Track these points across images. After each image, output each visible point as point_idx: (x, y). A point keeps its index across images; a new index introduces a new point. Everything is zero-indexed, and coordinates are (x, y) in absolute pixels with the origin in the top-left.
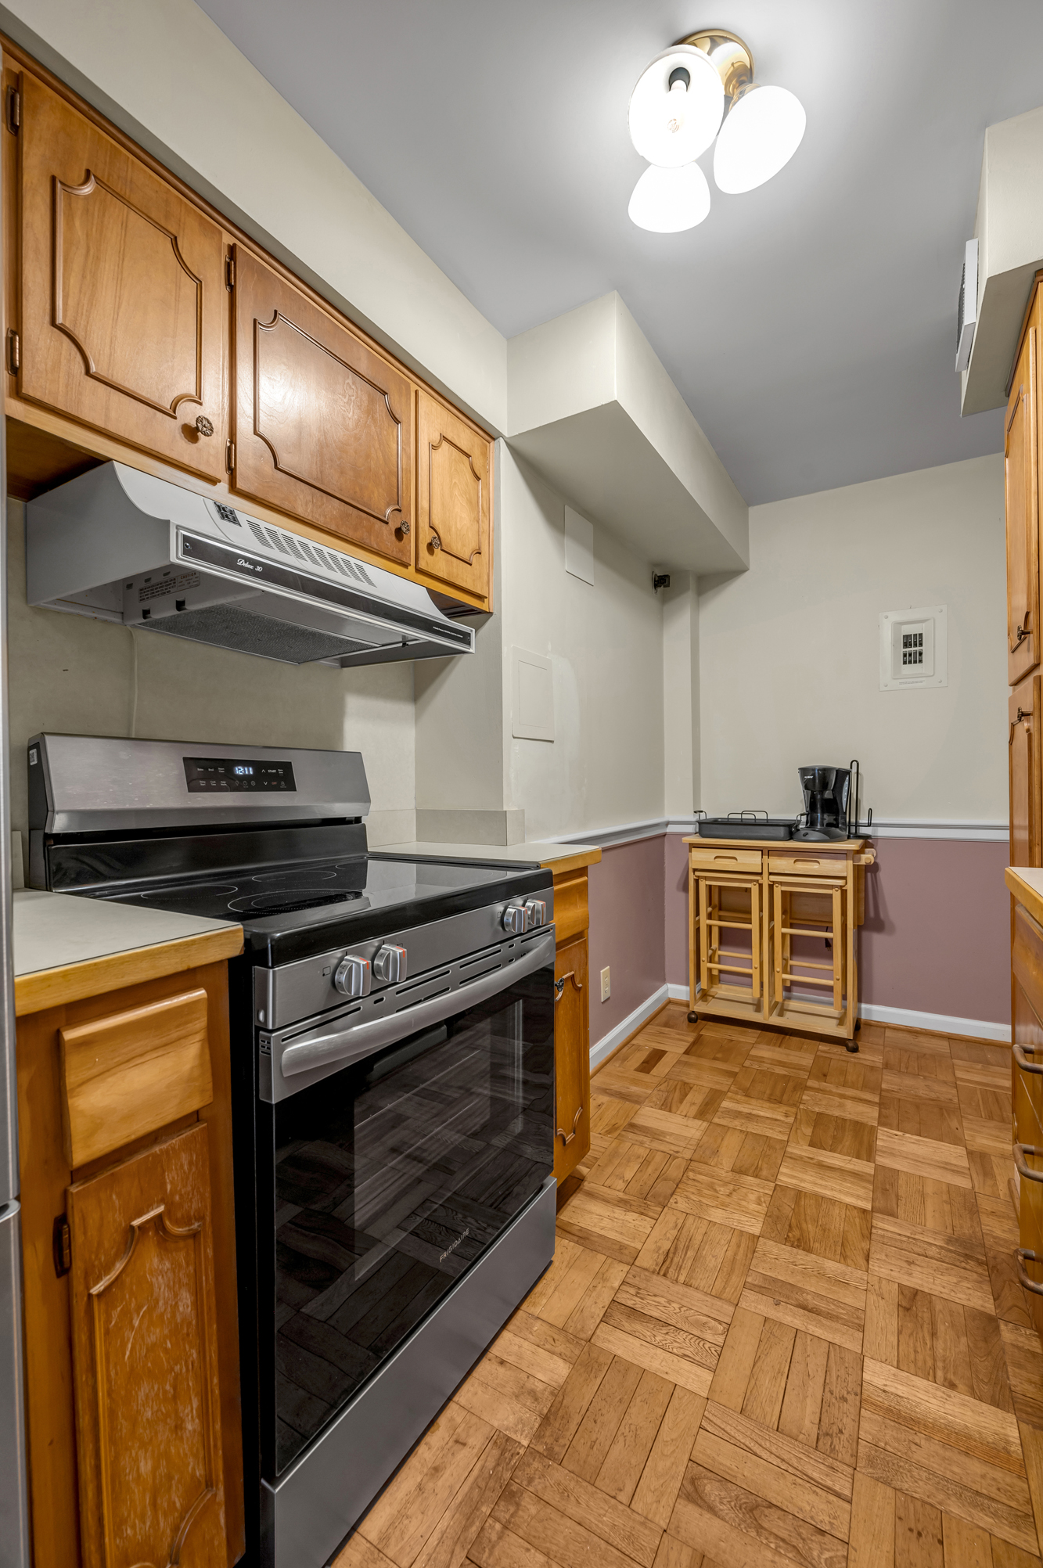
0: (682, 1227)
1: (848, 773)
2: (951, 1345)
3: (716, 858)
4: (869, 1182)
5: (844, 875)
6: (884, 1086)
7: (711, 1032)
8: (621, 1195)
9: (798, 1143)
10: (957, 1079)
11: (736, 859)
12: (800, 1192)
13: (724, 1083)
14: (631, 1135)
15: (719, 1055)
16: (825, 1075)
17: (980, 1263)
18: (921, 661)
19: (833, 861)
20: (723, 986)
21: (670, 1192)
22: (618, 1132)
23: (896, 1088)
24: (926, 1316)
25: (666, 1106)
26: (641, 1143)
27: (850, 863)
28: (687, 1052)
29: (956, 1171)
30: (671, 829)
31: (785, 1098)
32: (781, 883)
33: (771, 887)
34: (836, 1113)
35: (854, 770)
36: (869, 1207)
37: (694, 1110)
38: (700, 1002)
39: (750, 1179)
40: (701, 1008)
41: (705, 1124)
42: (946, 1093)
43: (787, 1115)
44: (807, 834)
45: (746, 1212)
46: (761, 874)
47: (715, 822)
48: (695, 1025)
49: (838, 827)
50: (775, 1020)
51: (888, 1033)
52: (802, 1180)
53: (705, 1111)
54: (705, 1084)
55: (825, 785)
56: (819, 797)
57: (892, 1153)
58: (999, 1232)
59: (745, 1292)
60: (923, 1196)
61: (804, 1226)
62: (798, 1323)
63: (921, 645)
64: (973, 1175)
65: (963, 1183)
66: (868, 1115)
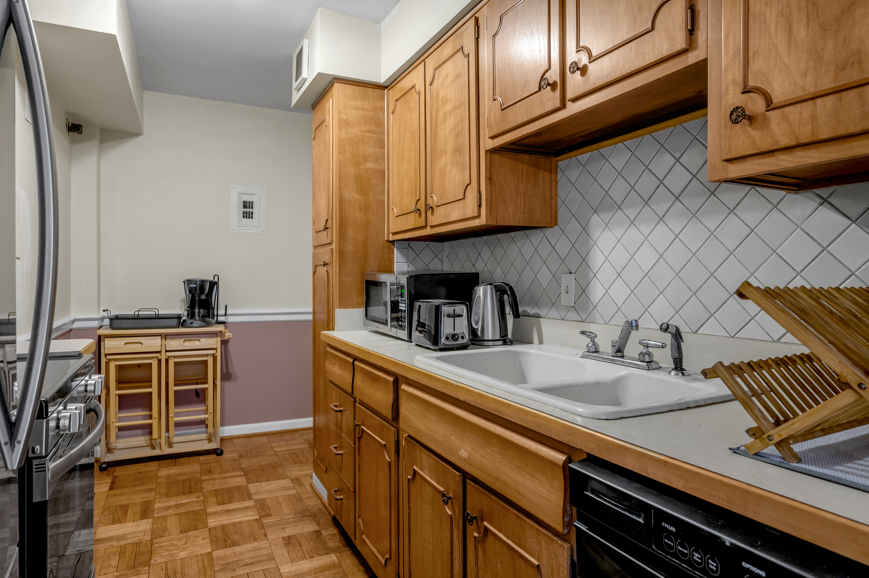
2: (306, 546)
4: (254, 508)
5: (215, 347)
9: (210, 506)
10: (276, 452)
11: (141, 343)
12: (223, 526)
15: (137, 483)
17: (309, 516)
24: (296, 542)
30: (77, 325)
31: (193, 489)
32: (174, 357)
33: (167, 361)
36: (258, 517)
38: (108, 455)
39: (193, 533)
40: (110, 458)
42: (273, 459)
43: (198, 497)
44: (193, 323)
46: (160, 352)
49: (209, 317)
52: (222, 521)
55: (202, 291)
56: (197, 298)
57: (259, 493)
58: (312, 503)
59: (216, 574)
60: (279, 503)
61: (232, 537)
62: (247, 571)
63: (252, 208)
64: (297, 488)
65: (293, 492)
66: (241, 481)
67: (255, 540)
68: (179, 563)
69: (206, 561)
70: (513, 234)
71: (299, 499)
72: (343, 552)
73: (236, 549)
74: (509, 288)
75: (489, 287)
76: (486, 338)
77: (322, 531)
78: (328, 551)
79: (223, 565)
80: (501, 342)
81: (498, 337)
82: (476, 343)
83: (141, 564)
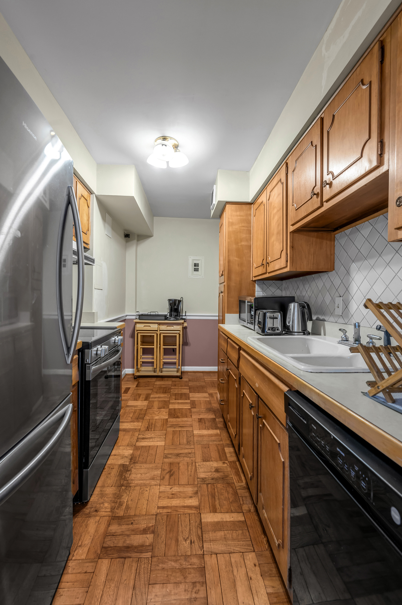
0: (149, 422)
1: (181, 301)
2: (207, 424)
3: (144, 326)
4: (189, 403)
5: (180, 330)
6: (189, 385)
7: (141, 380)
8: (131, 420)
9: (172, 400)
10: (205, 381)
11: (150, 326)
12: (175, 409)
13: (150, 392)
14: (128, 408)
15: (146, 386)
16: (175, 385)
17: (212, 411)
18: (198, 271)
19: (177, 326)
20: (143, 367)
21: (144, 416)
22: (124, 408)
23: (192, 385)
24: (204, 421)
25: (135, 399)
26: (132, 409)
27: (181, 326)
28: (137, 386)
29: (207, 398)
30: (127, 317)
31: (167, 392)
32: (163, 333)
33: (160, 334)
34: (180, 392)
35: (182, 300)
36: (190, 408)
37: (144, 399)
38: (137, 373)
39: (162, 409)
40: (138, 374)
41: (148, 401)
42: (203, 384)
43: (168, 395)
44: (170, 318)
45: (163, 415)
46: (157, 330)
47: (142, 315)
48: (136, 379)
50: (160, 374)
51: (189, 373)
52: (175, 407)
53: (147, 398)
54: (144, 393)
55: (175, 304)
56: (173, 308)
57: (193, 397)
58: (215, 406)
59: (167, 428)
60: (201, 403)
61: (177, 414)
62: (180, 429)
63: (198, 266)
64: (210, 398)
65: (208, 399)
66: (187, 391)
67: (187, 417)
68: (154, 421)
69: (165, 422)
70: (313, 275)
71: (210, 403)
72: (223, 430)
73: (178, 419)
74: (306, 305)
75: (296, 304)
76: (294, 331)
77: (216, 419)
78: (217, 428)
79: (171, 425)
80: (302, 334)
81: (301, 331)
82: (289, 333)
83: (140, 418)
